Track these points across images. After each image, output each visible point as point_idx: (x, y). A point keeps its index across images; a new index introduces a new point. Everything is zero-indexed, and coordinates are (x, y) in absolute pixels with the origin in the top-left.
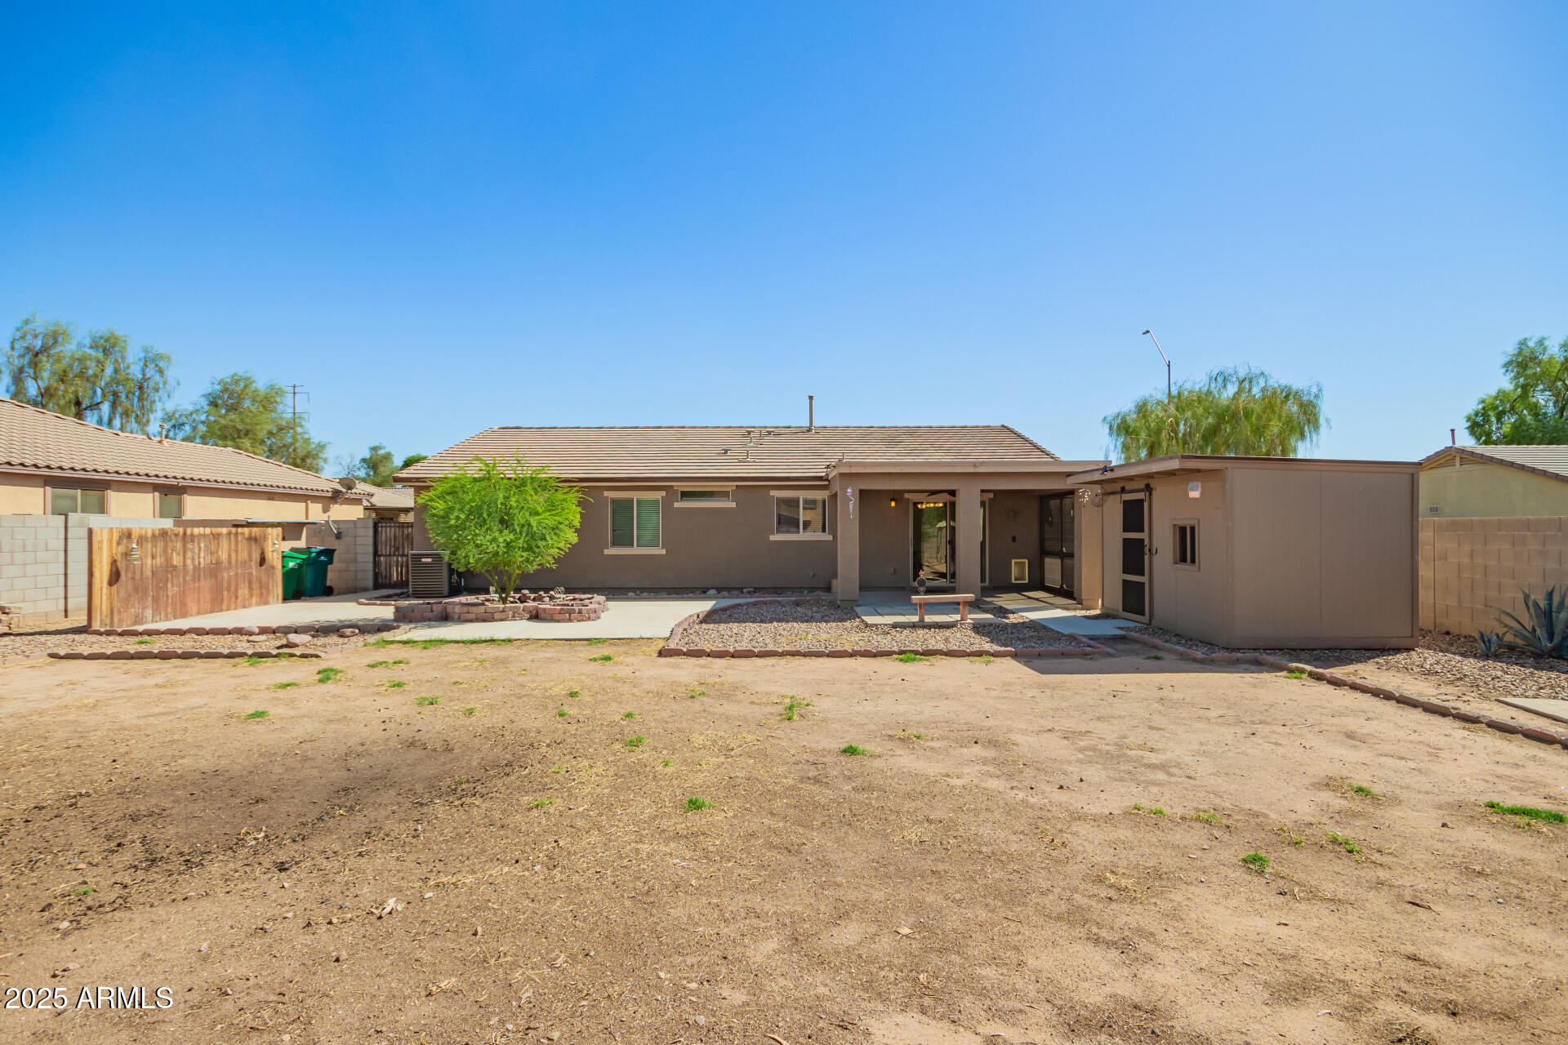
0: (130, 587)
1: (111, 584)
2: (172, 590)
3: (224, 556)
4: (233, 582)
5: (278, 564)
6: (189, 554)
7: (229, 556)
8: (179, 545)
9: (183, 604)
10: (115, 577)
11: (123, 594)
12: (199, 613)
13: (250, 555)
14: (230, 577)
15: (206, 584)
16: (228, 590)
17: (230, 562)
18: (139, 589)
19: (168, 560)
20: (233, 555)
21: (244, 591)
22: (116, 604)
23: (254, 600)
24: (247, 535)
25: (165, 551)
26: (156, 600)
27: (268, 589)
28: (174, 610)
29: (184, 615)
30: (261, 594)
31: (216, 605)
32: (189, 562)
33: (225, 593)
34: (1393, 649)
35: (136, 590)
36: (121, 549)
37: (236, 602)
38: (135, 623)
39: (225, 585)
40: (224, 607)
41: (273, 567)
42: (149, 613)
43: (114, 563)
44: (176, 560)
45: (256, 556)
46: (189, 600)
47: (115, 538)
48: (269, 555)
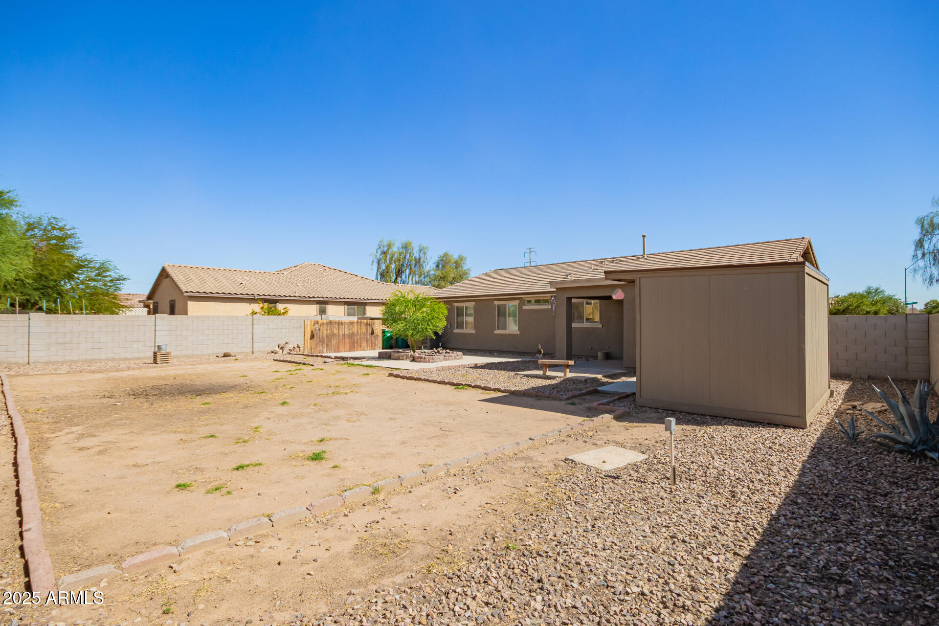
0: (318, 340)
1: (311, 339)
2: (334, 342)
3: (355, 331)
4: (359, 341)
5: (380, 334)
6: (341, 330)
7: (358, 330)
8: (336, 326)
9: (338, 348)
10: (312, 337)
11: (315, 342)
12: (345, 351)
13: (367, 330)
14: (357, 339)
15: (347, 341)
16: (357, 343)
17: (358, 333)
18: (321, 341)
19: (332, 332)
20: (359, 330)
21: (364, 344)
22: (313, 346)
23: (369, 348)
24: (365, 322)
25: (331, 328)
26: (327, 345)
27: (375, 344)
28: (335, 349)
29: (338, 351)
30: (372, 346)
31: (352, 348)
32: (340, 332)
33: (356, 344)
34: (774, 425)
35: (320, 342)
36: (314, 327)
37: (360, 347)
38: (320, 353)
39: (356, 341)
40: (355, 349)
41: (377, 336)
42: (325, 350)
43: (312, 332)
44: (335, 331)
45: (370, 331)
46: (341, 346)
47: (313, 323)
48: (375, 331)
